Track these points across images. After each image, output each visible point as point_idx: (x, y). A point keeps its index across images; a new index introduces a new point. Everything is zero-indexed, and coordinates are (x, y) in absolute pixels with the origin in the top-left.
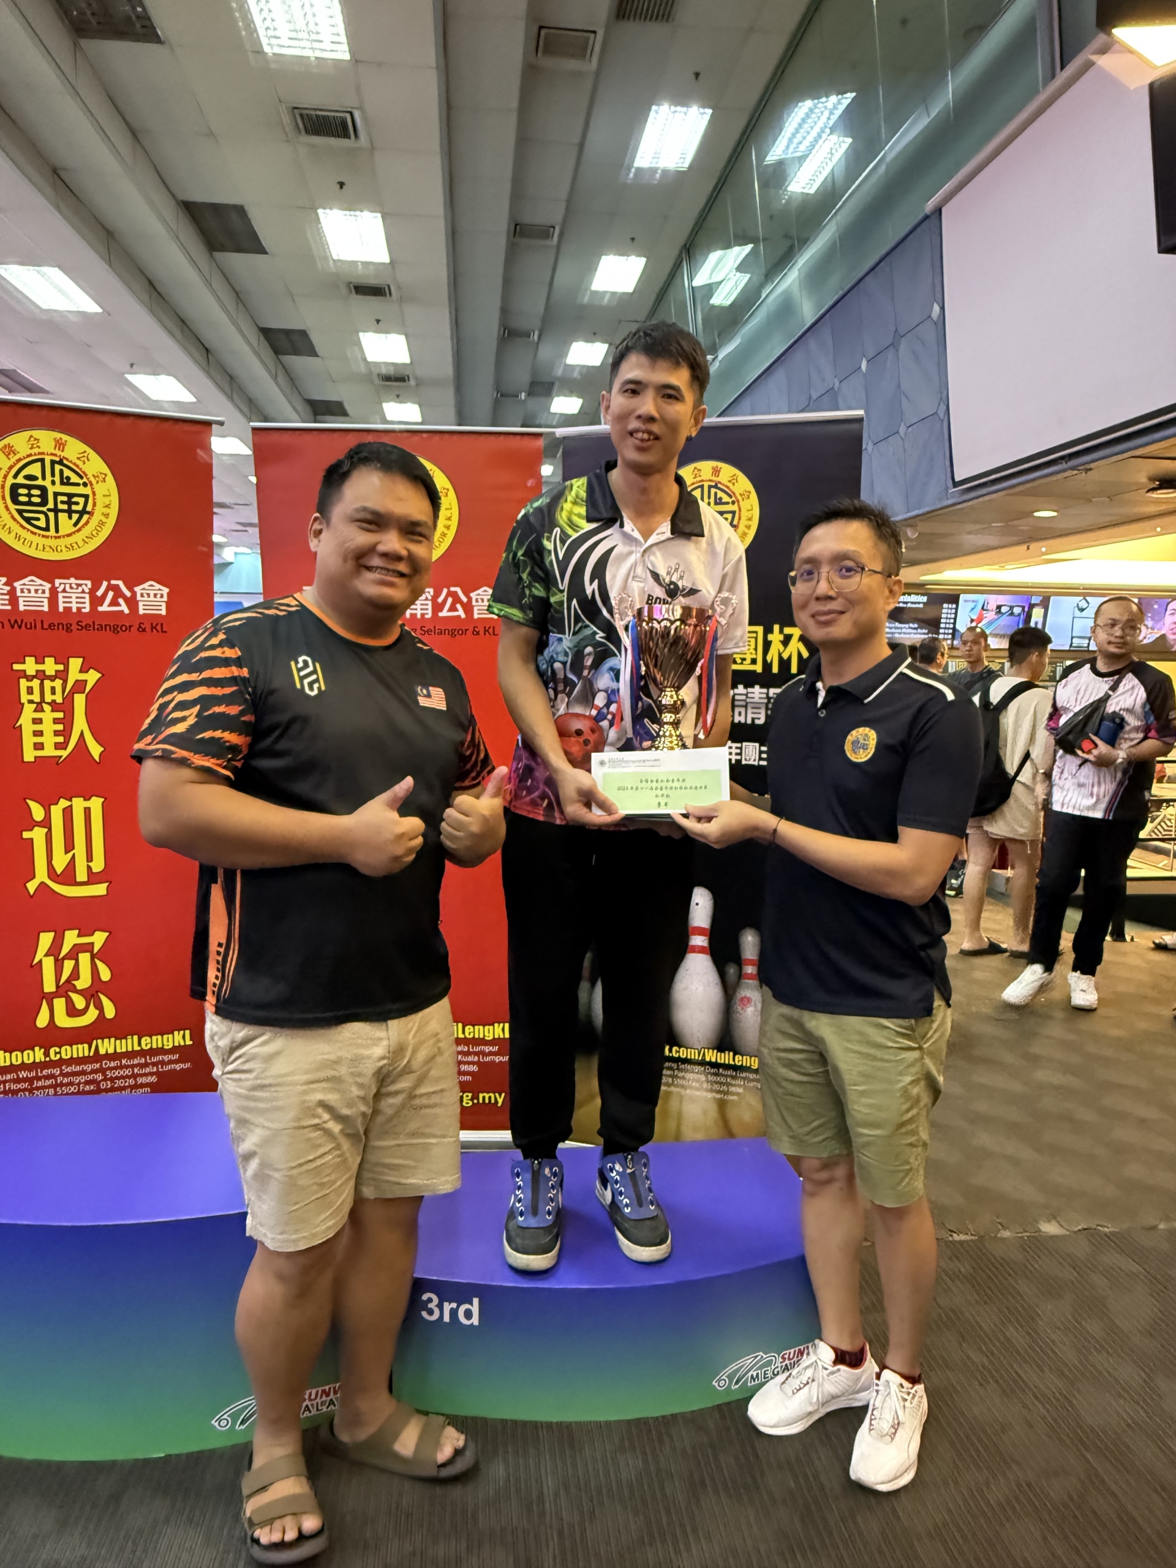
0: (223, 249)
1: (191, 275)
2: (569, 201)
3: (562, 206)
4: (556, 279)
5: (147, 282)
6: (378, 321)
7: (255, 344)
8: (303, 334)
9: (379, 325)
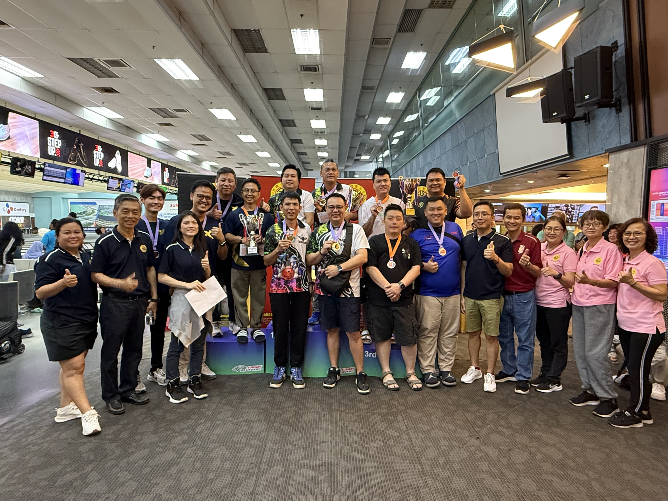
0: (273, 99)
1: (263, 107)
2: (380, 80)
3: (378, 81)
4: (375, 101)
5: (249, 110)
6: (317, 117)
7: (278, 124)
8: (293, 120)
9: (317, 118)
